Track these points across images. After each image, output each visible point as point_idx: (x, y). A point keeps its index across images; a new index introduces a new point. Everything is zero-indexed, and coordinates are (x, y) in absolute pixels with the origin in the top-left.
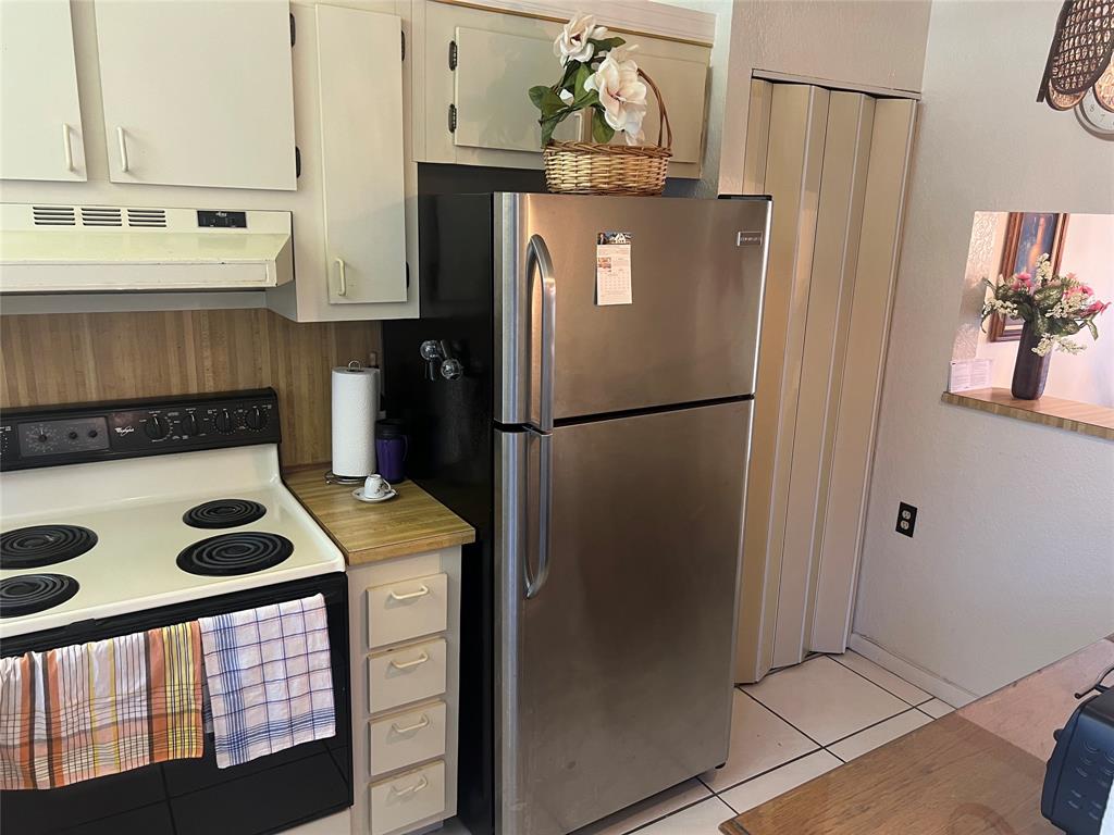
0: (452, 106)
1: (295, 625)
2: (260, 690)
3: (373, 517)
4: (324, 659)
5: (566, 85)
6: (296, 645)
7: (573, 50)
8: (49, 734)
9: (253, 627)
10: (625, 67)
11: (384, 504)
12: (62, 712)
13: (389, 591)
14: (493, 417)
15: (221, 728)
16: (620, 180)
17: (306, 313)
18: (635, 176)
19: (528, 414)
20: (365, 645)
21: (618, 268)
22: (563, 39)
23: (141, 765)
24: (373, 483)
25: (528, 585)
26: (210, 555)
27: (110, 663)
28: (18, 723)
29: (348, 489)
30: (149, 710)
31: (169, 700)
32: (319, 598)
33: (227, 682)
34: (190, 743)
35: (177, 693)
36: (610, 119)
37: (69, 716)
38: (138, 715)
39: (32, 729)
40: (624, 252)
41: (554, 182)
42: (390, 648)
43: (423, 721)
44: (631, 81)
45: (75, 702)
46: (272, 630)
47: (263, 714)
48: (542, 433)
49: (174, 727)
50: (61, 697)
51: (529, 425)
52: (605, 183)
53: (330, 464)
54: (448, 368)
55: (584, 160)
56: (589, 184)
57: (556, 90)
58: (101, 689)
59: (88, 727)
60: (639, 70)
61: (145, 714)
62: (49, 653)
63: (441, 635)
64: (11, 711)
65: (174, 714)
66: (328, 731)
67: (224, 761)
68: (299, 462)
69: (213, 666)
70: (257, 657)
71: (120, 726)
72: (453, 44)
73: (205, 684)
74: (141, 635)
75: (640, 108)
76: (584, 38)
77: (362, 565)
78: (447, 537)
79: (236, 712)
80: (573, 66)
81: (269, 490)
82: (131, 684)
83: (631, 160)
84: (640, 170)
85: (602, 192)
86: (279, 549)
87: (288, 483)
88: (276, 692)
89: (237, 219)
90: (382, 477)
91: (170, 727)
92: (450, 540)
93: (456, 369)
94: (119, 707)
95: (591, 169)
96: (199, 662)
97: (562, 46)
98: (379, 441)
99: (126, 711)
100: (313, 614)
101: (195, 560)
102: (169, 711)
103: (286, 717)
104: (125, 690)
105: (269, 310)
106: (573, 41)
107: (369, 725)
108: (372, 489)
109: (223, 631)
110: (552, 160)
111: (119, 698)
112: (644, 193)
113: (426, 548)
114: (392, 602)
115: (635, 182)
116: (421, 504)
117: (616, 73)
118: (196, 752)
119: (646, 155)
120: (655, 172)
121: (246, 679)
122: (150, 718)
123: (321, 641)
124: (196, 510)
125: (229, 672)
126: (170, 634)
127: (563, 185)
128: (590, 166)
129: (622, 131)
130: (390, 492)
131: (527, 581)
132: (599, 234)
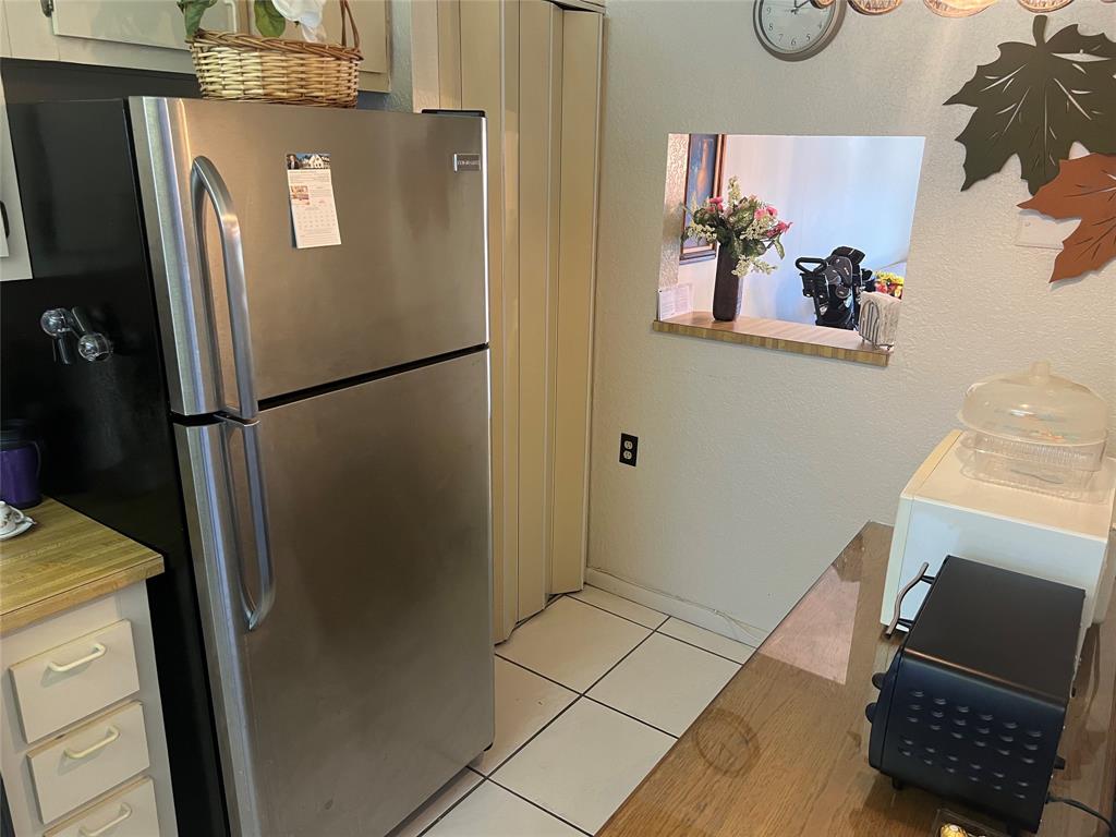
11: (18, 540)
13: (47, 662)
14: (169, 407)
16: (302, 87)
18: (321, 83)
19: (219, 398)
20: (20, 739)
21: (319, 199)
25: (249, 614)
36: (279, 4)
40: (321, 179)
41: (210, 87)
42: (60, 736)
43: (122, 811)
48: (246, 422)
51: (222, 413)
52: (284, 90)
54: (89, 345)
55: (251, 60)
56: (261, 91)
63: (133, 698)
78: (124, 574)
83: (313, 60)
84: (326, 75)
85: (281, 102)
90: (7, 504)
92: (128, 577)
93: (103, 348)
95: (263, 71)
110: (205, 58)
112: (334, 103)
113: (95, 594)
114: (52, 676)
115: (322, 90)
116: (76, 531)
119: (333, 56)
120: (344, 79)
127: (224, 92)
128: (259, 67)
129: (297, 23)
130: (23, 522)
131: (246, 609)
132: (289, 156)
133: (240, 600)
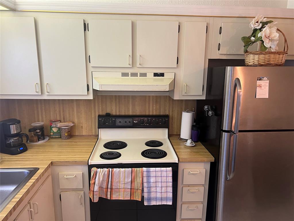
0: (219, 44)
1: (164, 174)
2: (155, 188)
3: (188, 150)
4: (171, 184)
5: (253, 35)
6: (164, 179)
7: (255, 26)
8: (111, 187)
9: (155, 172)
10: (272, 29)
11: (191, 147)
12: (114, 183)
13: (189, 170)
14: (220, 127)
15: (146, 195)
16: (268, 62)
17: (176, 97)
18: (273, 60)
19: (231, 128)
20: (182, 183)
21: (264, 87)
22: (253, 23)
23: (128, 199)
24: (189, 141)
25: (228, 176)
26: (148, 153)
27: (124, 174)
28: (105, 183)
29: (184, 142)
30: (131, 187)
31: (135, 185)
32: (171, 168)
33: (148, 184)
34: (139, 197)
35: (137, 184)
36: (266, 44)
37: (115, 184)
38: (129, 187)
39: (108, 185)
40: (266, 83)
41: (247, 63)
42: (189, 186)
43: (196, 207)
44: (274, 33)
45: (116, 181)
46: (159, 174)
47: (155, 194)
48: (235, 134)
49: (136, 192)
50: (114, 179)
51: (231, 131)
52: (263, 63)
53: (180, 135)
54: (210, 113)
55: (256, 57)
56: (257, 63)
57: (249, 38)
58: (122, 179)
59: (119, 187)
60: (277, 29)
61: (130, 188)
62: (113, 169)
63: (203, 185)
64: (104, 180)
65: (136, 189)
66: (170, 203)
67: (146, 204)
68: (173, 134)
69: (145, 180)
70: (155, 180)
71: (125, 189)
72: (221, 27)
73: (143, 184)
74: (131, 169)
75: (276, 40)
76: (259, 22)
77: (183, 162)
79: (149, 192)
80: (255, 30)
81: (165, 140)
82: (128, 180)
83: (272, 56)
84: (275, 58)
85: (261, 65)
86: (164, 154)
87: (170, 138)
88: (159, 190)
89: (162, 75)
90: (192, 140)
91: (135, 192)
92: (207, 160)
93: (212, 114)
94: (125, 184)
95: (259, 59)
96: (142, 178)
97: (252, 25)
98: (193, 131)
99: (126, 186)
100: (169, 172)
101: (145, 154)
102: (135, 188)
103: (161, 197)
104: (126, 181)
105: (169, 96)
106: (256, 23)
107: (182, 204)
108: (189, 143)
109: (148, 172)
110: (247, 57)
111: (125, 182)
112: (277, 65)
113: (200, 161)
114: (190, 173)
115: (273, 62)
116: (201, 149)
117: (268, 31)
118: (140, 200)
119: (278, 54)
120: (282, 59)
121: (152, 185)
122: (131, 189)
123: (170, 179)
124: (148, 142)
125: (149, 182)
126: (137, 170)
127: (249, 64)
128: (258, 58)
129: (270, 47)
130: (193, 144)
131: (228, 175)
132: (258, 78)
133: (227, 172)
